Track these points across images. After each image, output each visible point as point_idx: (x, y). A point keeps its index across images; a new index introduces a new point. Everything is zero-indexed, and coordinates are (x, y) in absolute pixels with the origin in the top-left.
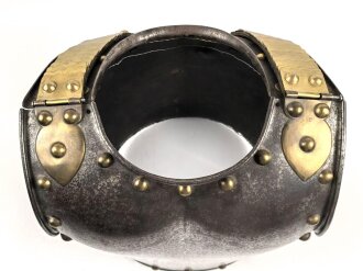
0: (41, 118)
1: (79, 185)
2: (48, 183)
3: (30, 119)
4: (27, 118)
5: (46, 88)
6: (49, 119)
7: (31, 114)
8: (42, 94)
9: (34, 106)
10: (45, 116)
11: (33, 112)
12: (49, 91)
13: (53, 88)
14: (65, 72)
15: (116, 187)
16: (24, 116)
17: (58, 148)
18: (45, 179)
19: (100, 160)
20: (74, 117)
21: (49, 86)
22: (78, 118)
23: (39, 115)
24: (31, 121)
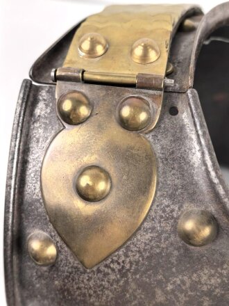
0: (67, 106)
1: (123, 273)
2: (51, 251)
3: (41, 105)
4: (35, 102)
5: (86, 45)
6: (84, 111)
7: (44, 94)
8: (75, 58)
9: (56, 78)
10: (77, 103)
11: (51, 92)
12: (91, 53)
13: (100, 50)
14: (127, 25)
15: (209, 293)
16: (30, 97)
17: (96, 179)
18: (47, 242)
19: (189, 225)
20: (143, 116)
21: (94, 43)
22: (149, 120)
23: (63, 98)
24: (40, 110)
